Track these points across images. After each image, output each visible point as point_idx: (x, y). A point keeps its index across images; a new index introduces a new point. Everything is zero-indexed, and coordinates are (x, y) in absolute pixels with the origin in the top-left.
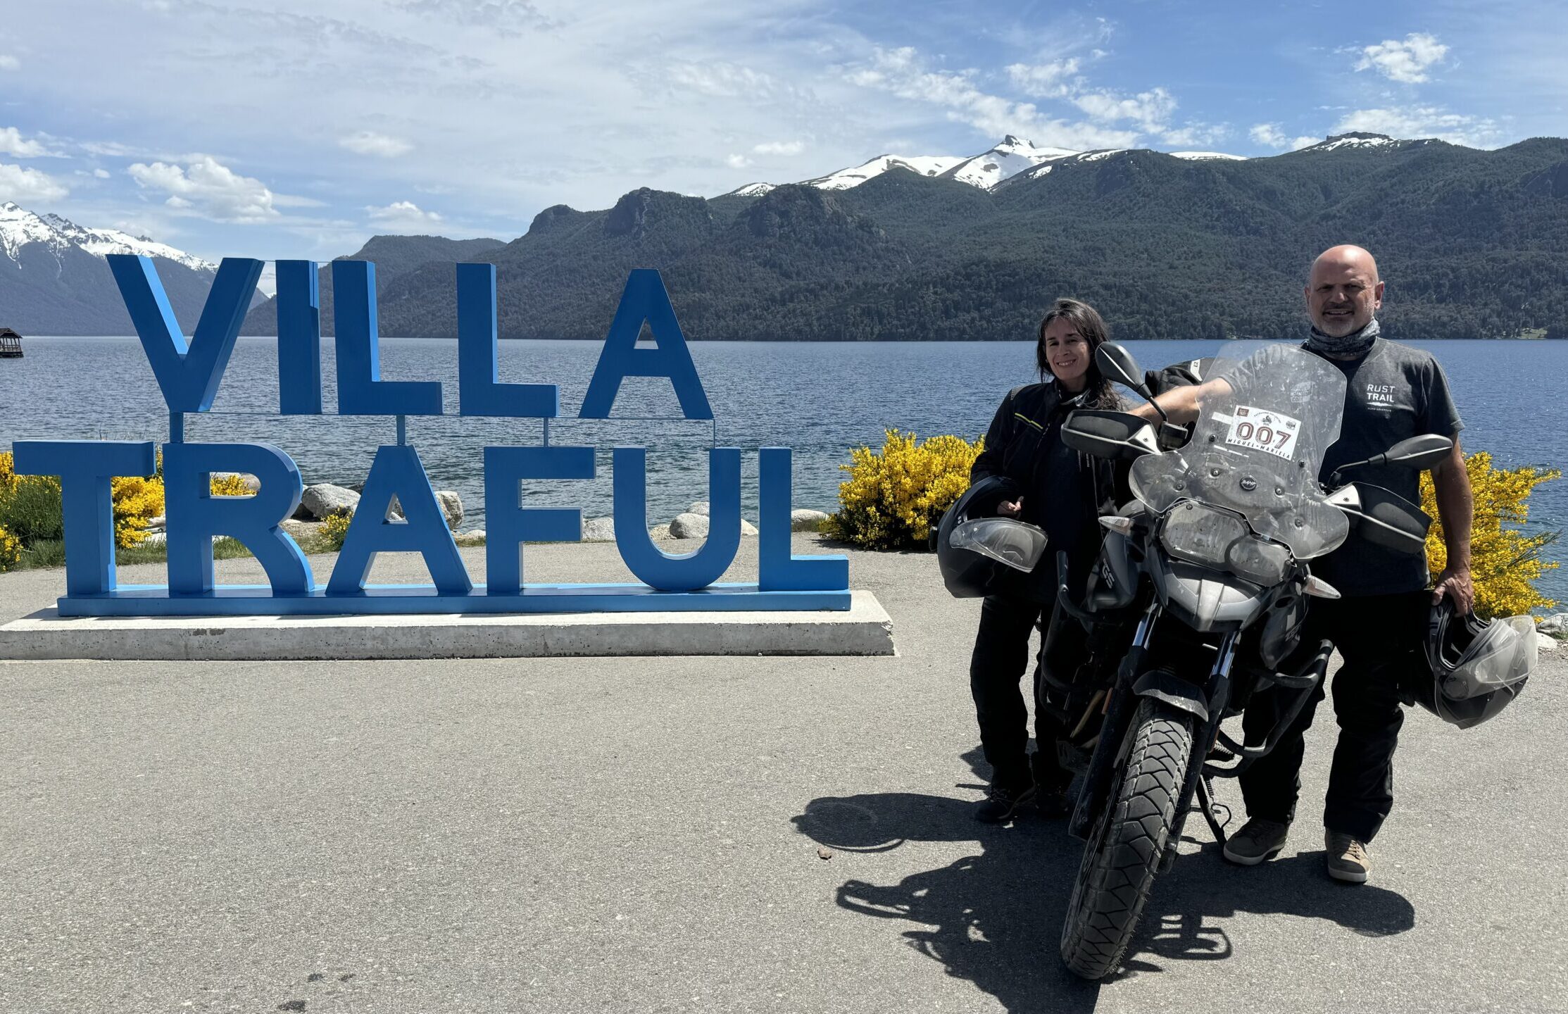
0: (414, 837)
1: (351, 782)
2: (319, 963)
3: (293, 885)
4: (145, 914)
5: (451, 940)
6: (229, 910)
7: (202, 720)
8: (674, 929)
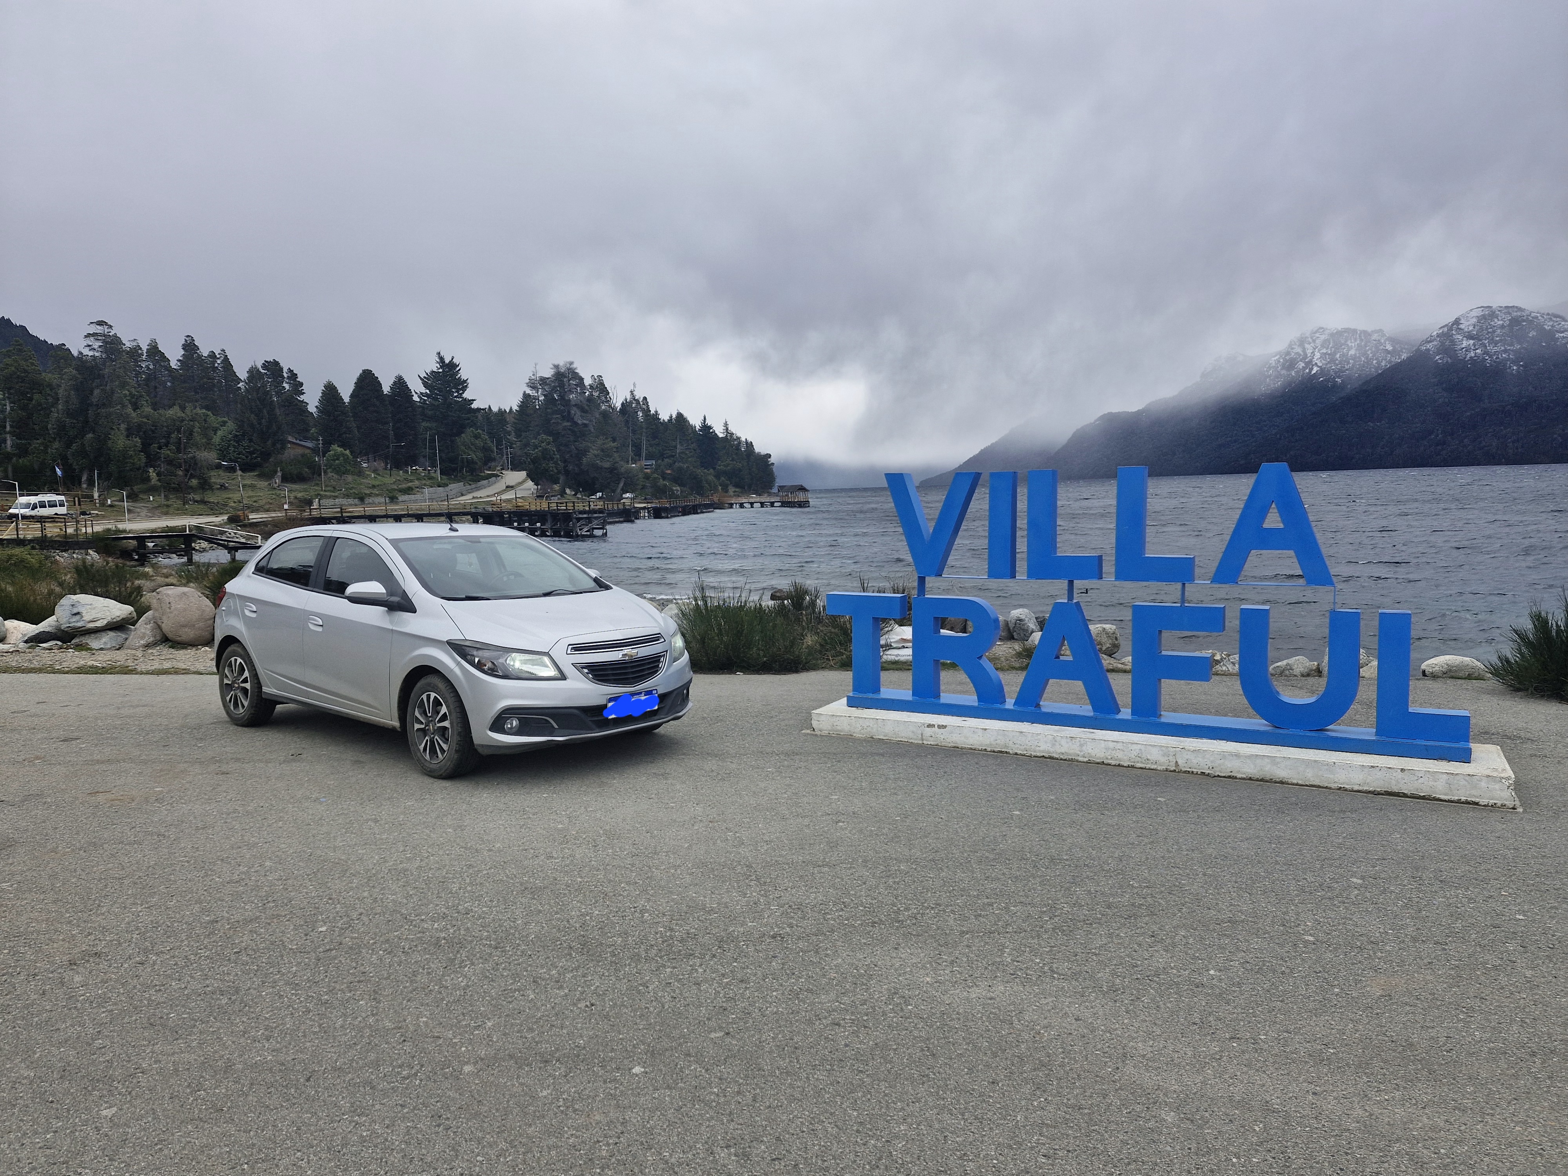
0: (1068, 889)
1: (1027, 844)
2: (1005, 955)
3: (991, 905)
4: (904, 904)
5: (1090, 960)
6: (953, 912)
7: (933, 787)
8: (1253, 989)
